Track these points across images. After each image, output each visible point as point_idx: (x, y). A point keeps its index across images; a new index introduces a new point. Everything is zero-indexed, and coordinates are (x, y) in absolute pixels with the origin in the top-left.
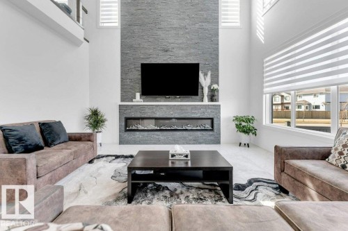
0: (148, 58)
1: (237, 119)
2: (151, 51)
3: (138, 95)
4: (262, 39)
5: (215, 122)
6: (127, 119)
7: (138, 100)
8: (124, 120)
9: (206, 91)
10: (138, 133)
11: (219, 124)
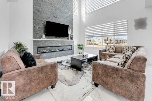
0: (48, 19)
1: (78, 45)
2: (49, 16)
3: (44, 35)
4: (85, 22)
5: (73, 47)
6: (38, 47)
7: (44, 38)
8: (36, 48)
9: (70, 36)
10: (44, 54)
11: (74, 48)
